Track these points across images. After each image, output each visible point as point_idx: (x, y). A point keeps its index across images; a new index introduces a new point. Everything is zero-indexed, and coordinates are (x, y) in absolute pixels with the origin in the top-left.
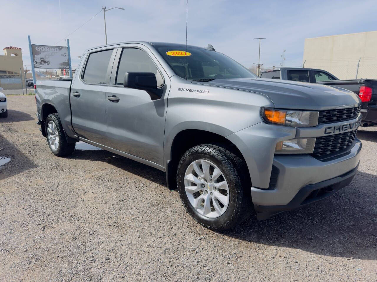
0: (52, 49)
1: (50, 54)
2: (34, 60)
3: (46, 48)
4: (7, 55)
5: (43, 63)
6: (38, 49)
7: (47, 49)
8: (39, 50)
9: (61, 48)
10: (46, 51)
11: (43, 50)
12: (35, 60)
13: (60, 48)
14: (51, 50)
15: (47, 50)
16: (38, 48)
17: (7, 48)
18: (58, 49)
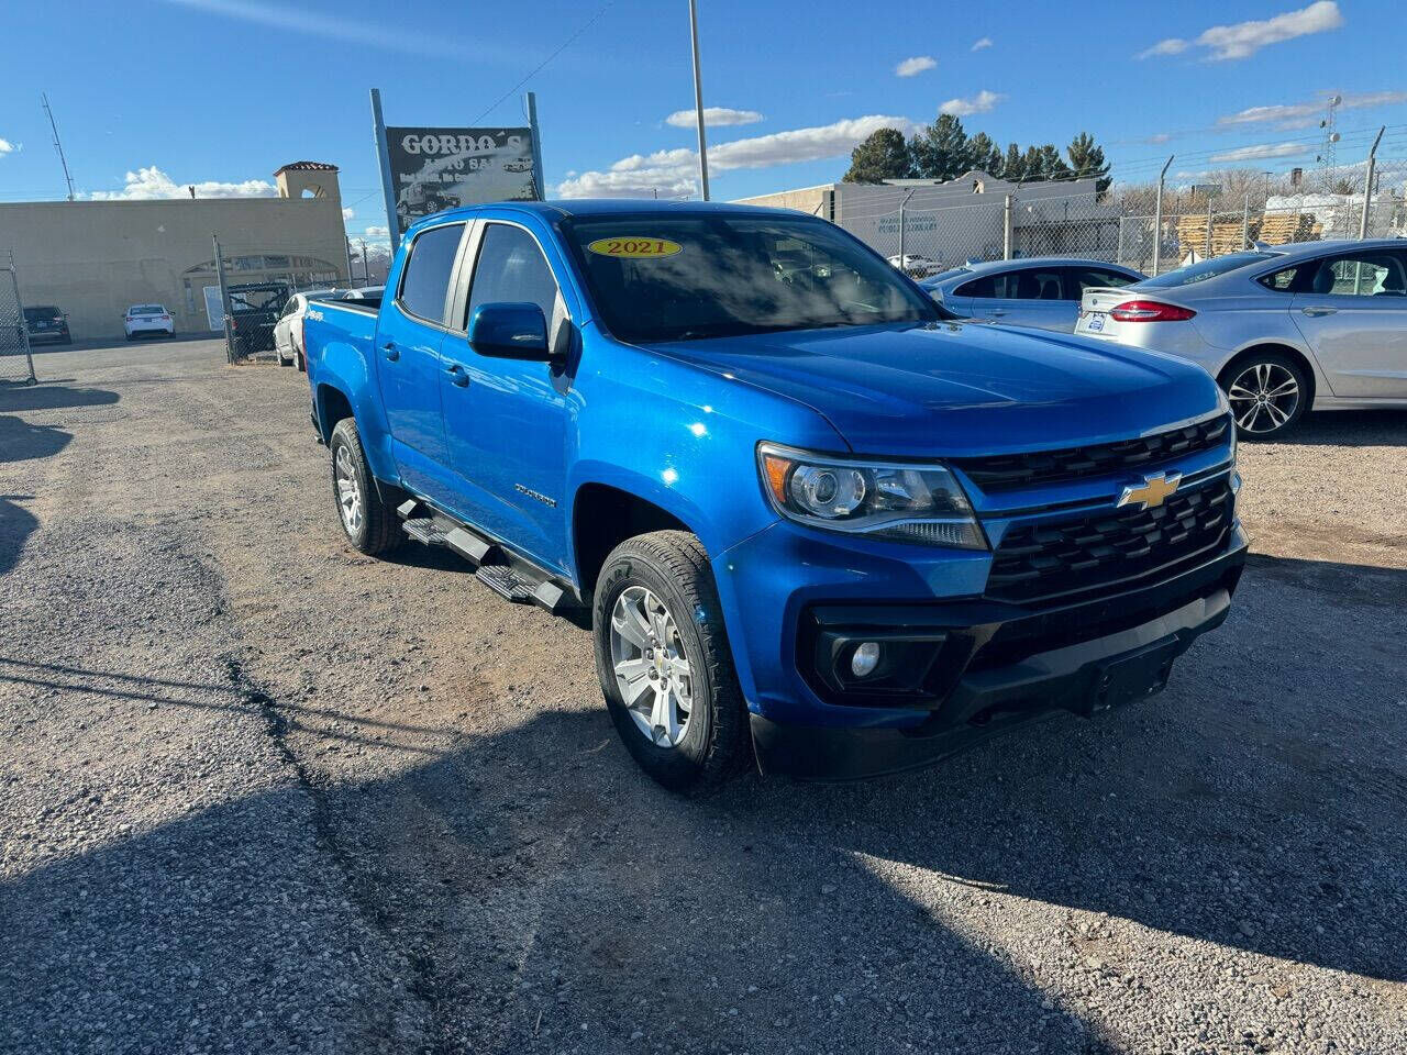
0: (467, 141)
1: (462, 165)
2: (397, 197)
3: (444, 138)
4: (287, 196)
5: (432, 205)
6: (412, 148)
7: (449, 141)
8: (417, 151)
9: (503, 133)
10: (444, 151)
11: (431, 148)
12: (402, 199)
13: (500, 137)
14: (463, 144)
15: (449, 149)
16: (412, 141)
17: (286, 168)
18: (489, 139)
